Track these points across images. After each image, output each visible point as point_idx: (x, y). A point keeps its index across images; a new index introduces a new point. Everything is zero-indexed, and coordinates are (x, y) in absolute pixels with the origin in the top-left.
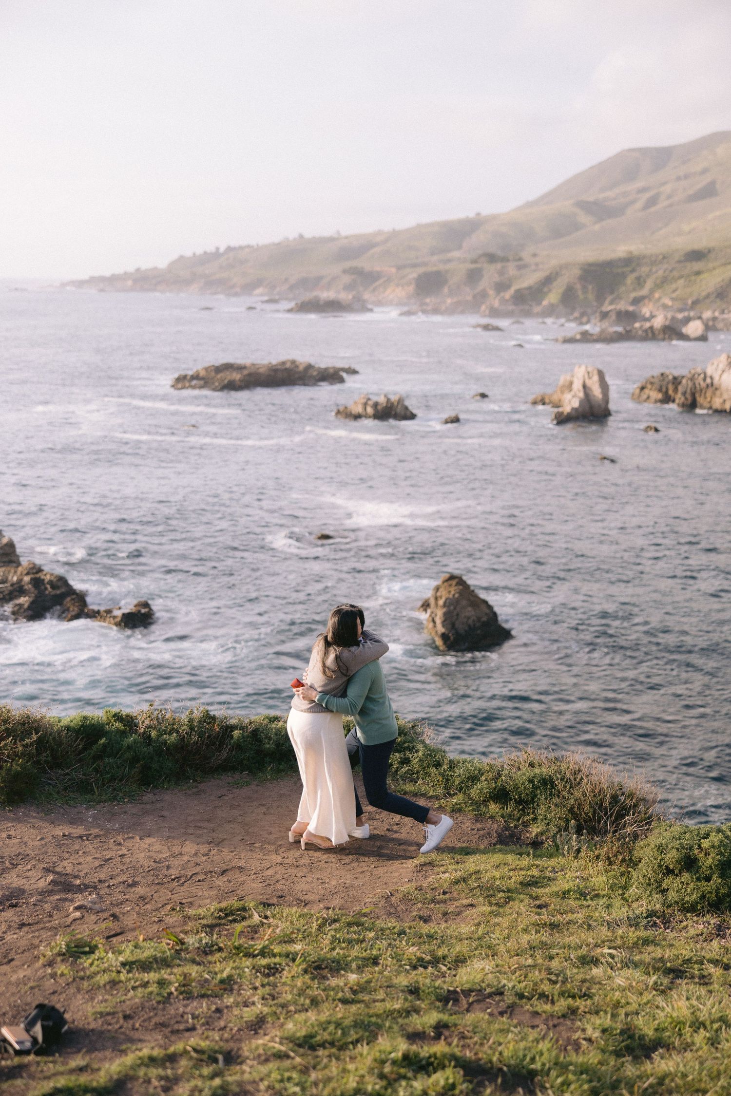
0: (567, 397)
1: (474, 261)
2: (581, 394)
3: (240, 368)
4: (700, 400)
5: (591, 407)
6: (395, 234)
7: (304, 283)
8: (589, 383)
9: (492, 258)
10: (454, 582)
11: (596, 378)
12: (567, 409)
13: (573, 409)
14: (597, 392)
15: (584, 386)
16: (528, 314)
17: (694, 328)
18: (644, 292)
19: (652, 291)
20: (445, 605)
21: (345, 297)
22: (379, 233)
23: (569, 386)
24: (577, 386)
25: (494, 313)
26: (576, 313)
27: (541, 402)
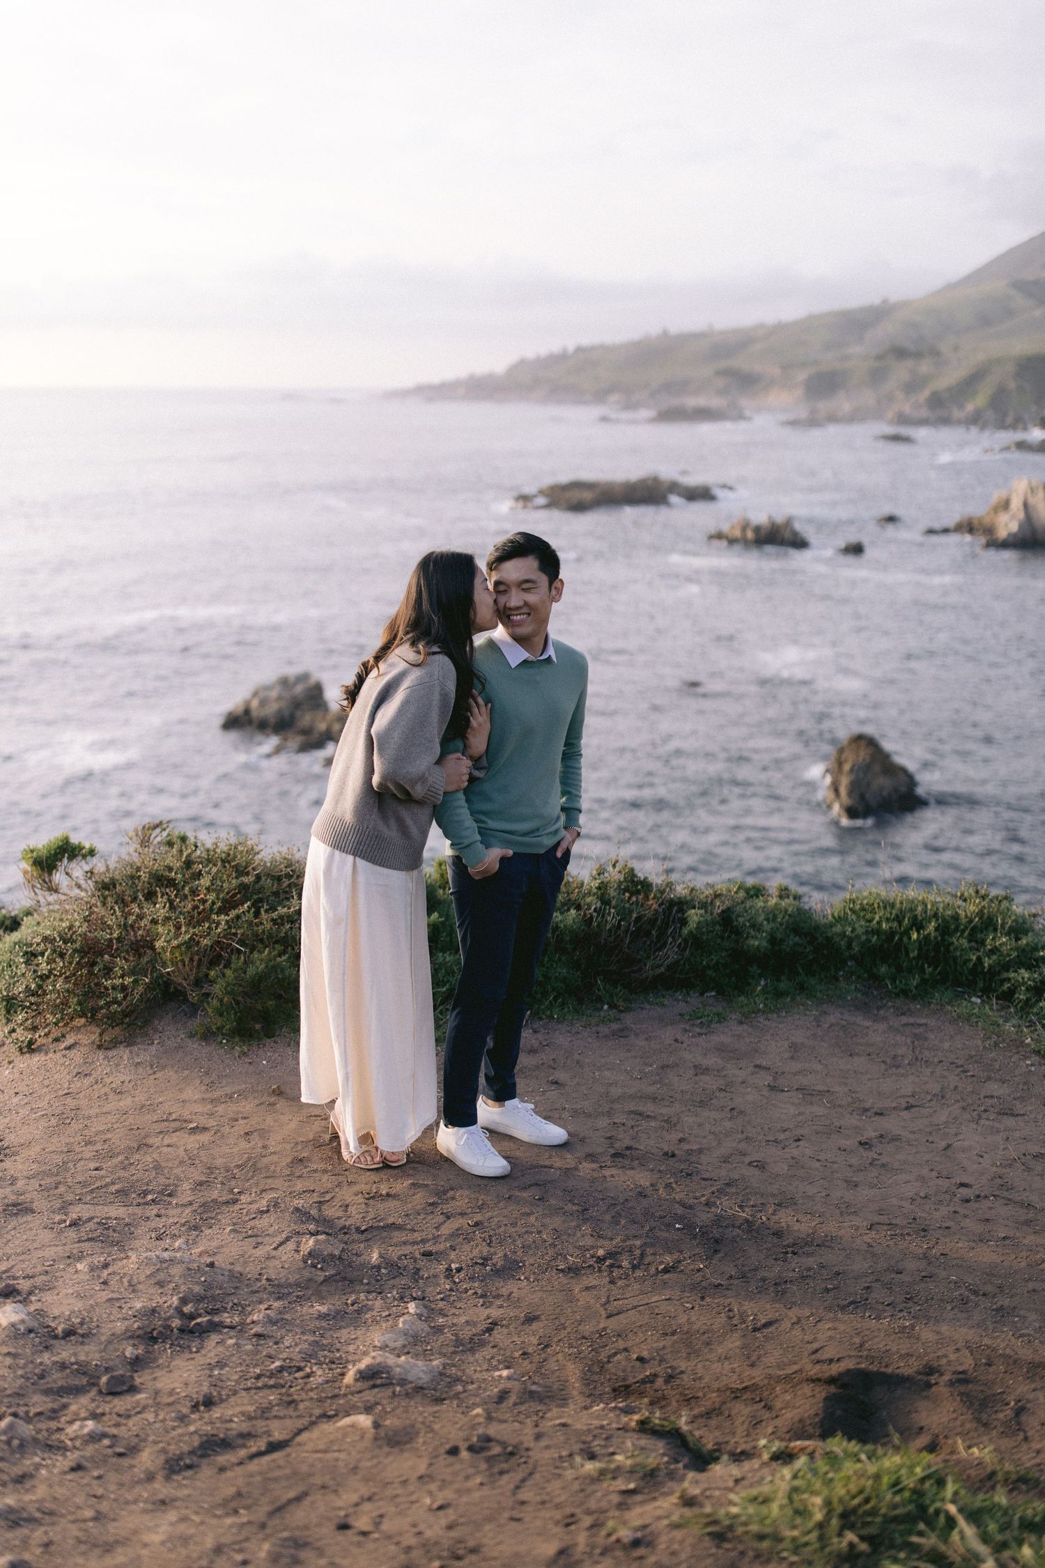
0: (1003, 519)
1: (880, 357)
2: (1022, 515)
3: (592, 486)
5: (1034, 531)
6: (780, 328)
7: (670, 387)
8: (1031, 501)
9: (900, 353)
10: (863, 743)
11: (1041, 495)
12: (1002, 534)
13: (1009, 535)
14: (1043, 513)
15: (1026, 505)
16: (945, 421)
20: (852, 770)
21: (716, 402)
22: (761, 326)
23: (1005, 505)
24: (1016, 504)
25: (902, 420)
26: (1009, 420)
27: (968, 527)
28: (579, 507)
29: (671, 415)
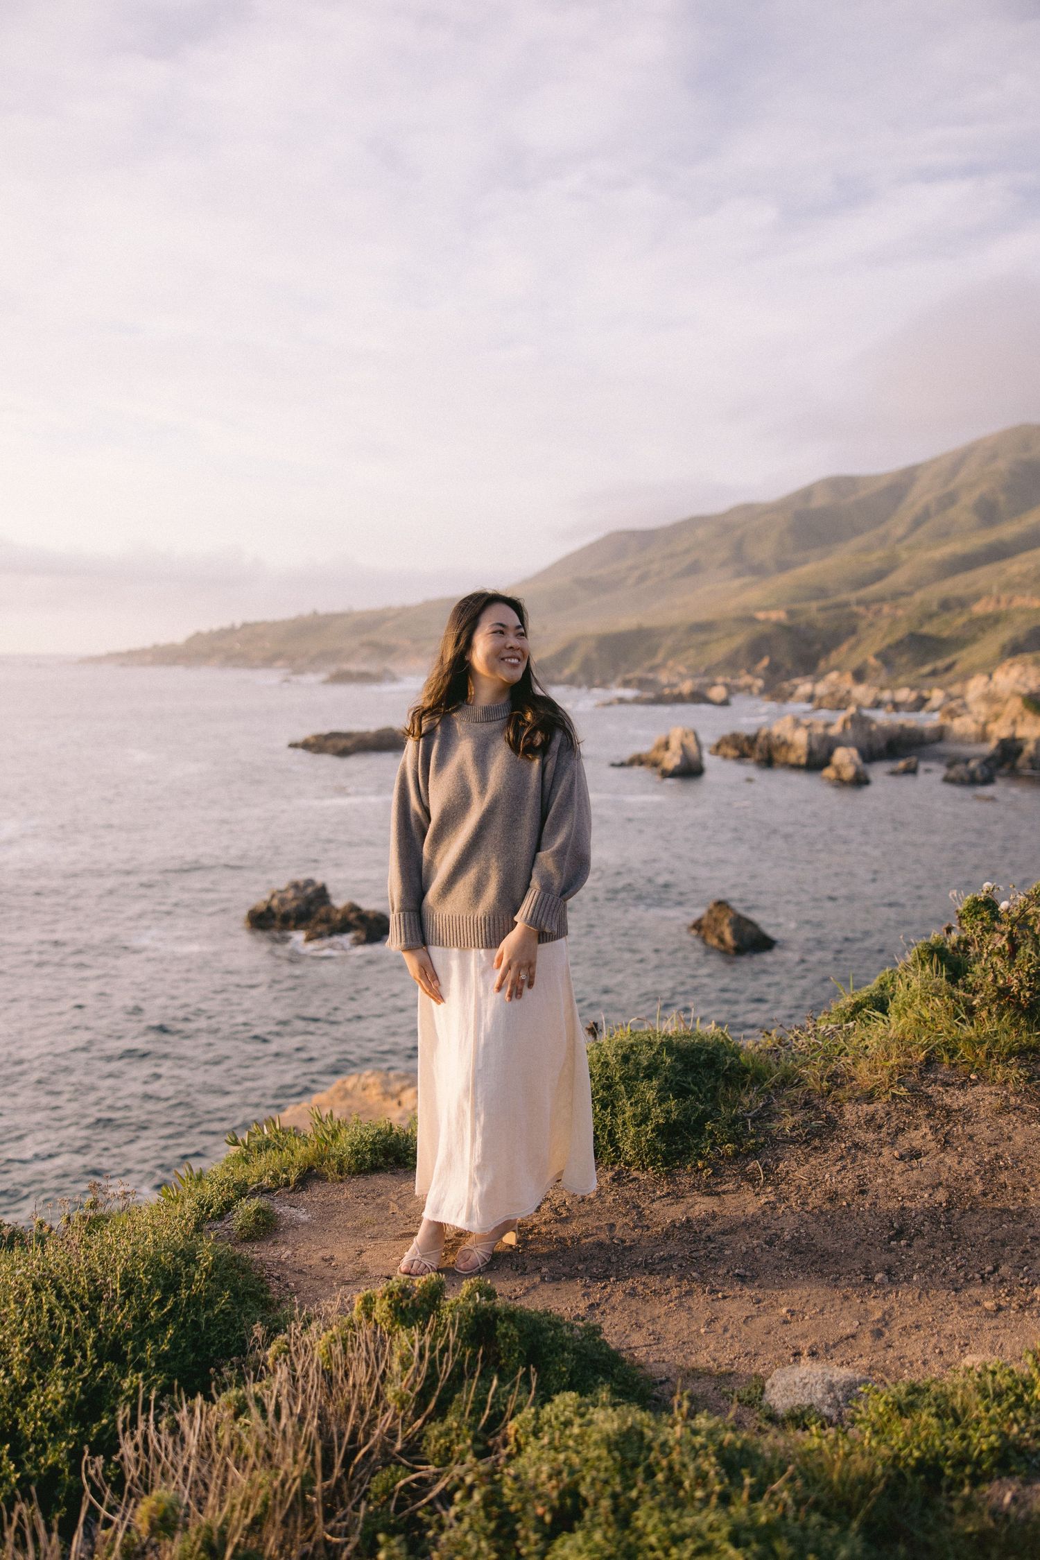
0: (668, 755)
2: (680, 752)
3: (348, 736)
4: (776, 756)
5: (689, 763)
6: (405, 610)
8: (686, 741)
10: (724, 907)
11: (691, 738)
12: (668, 766)
13: (675, 765)
14: (693, 749)
15: (683, 746)
17: (718, 693)
18: (659, 659)
19: (665, 660)
22: (389, 609)
23: (666, 746)
24: (674, 744)
26: (597, 681)
27: (638, 761)
28: (343, 753)
29: (342, 678)
